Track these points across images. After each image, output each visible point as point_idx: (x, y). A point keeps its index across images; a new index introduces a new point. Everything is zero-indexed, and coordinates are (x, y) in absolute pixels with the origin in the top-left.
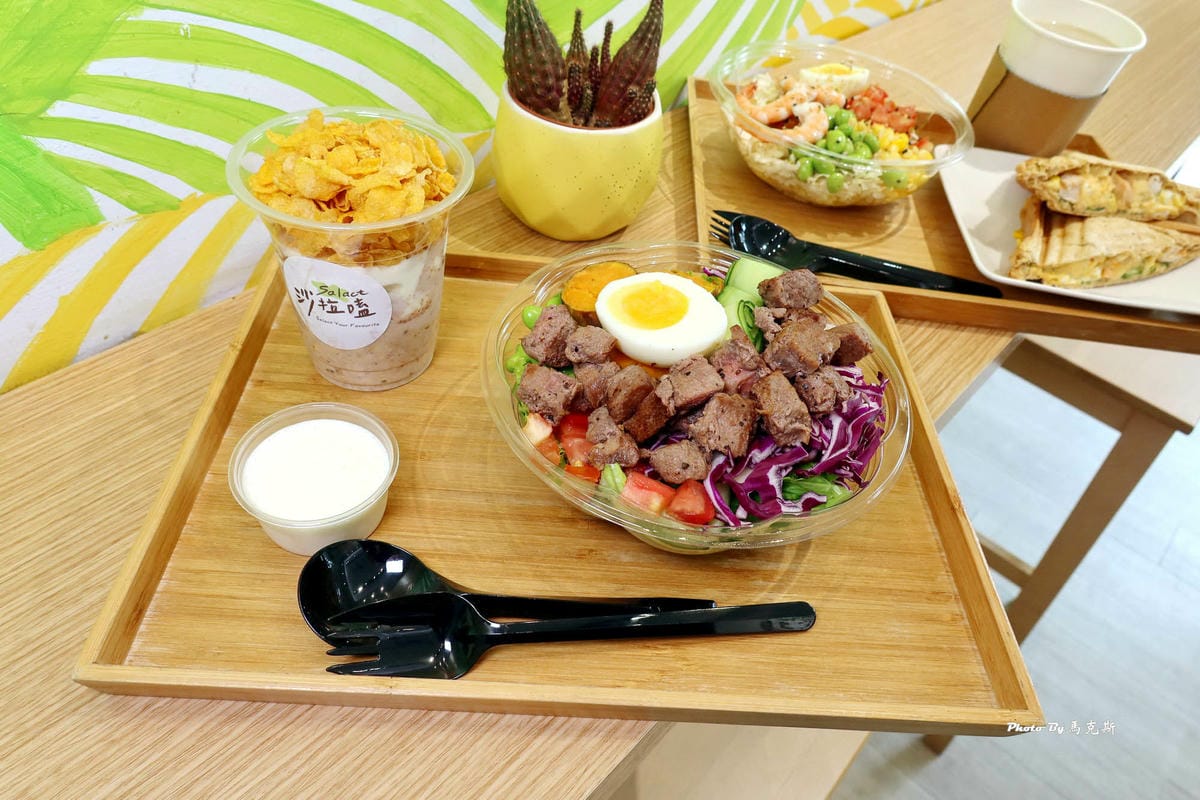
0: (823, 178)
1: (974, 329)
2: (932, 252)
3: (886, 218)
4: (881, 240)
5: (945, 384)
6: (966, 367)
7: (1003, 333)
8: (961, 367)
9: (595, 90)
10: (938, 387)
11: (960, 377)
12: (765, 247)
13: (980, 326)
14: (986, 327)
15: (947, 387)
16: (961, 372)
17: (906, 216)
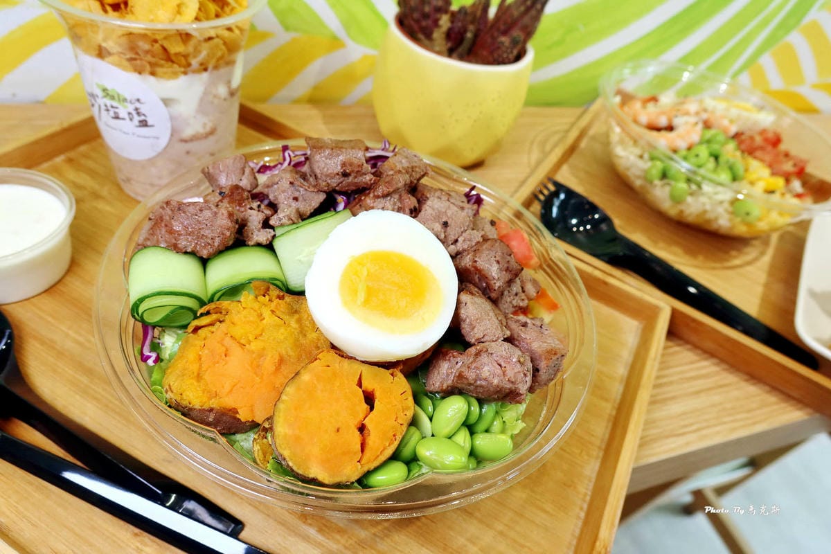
0: (669, 184)
1: (767, 388)
2: (765, 300)
3: (734, 253)
4: (714, 269)
5: (694, 427)
6: (732, 421)
7: (800, 406)
8: (726, 419)
9: (476, 36)
10: (686, 426)
11: (718, 428)
12: (574, 221)
13: (774, 388)
14: (782, 392)
15: (695, 431)
16: (725, 423)
17: (756, 259)
